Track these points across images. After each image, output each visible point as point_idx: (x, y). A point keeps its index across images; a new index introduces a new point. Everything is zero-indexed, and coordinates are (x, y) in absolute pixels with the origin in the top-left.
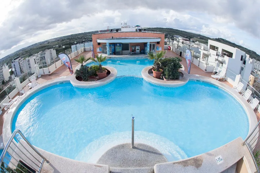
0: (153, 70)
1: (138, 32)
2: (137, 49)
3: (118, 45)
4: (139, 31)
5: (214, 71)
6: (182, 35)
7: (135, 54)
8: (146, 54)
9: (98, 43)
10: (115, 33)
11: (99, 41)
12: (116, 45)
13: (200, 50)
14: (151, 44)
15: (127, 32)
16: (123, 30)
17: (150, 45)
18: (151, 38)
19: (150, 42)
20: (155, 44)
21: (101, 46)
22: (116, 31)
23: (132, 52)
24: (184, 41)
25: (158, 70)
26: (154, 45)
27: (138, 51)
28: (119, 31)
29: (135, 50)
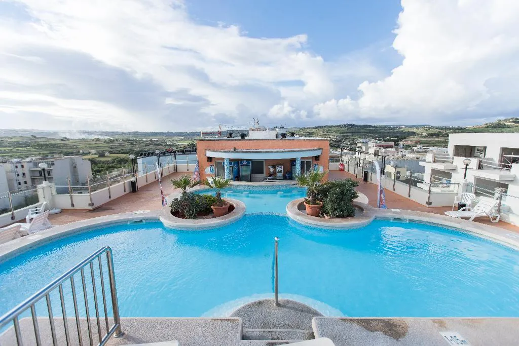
0: (305, 204)
1: (281, 140)
2: (279, 172)
3: (245, 163)
4: (281, 137)
5: (456, 202)
6: (376, 137)
7: (276, 179)
8: (294, 179)
9: (208, 157)
10: (239, 140)
11: (210, 154)
12: (241, 163)
13: (421, 164)
14: (303, 160)
15: (261, 140)
16: (253, 135)
17: (302, 163)
18: (303, 151)
19: (302, 158)
20: (311, 160)
21: (213, 163)
22: (240, 138)
23: (270, 176)
24: (382, 148)
25: (314, 202)
26: (309, 163)
27: (280, 175)
28: (245, 138)
29: (275, 173)
